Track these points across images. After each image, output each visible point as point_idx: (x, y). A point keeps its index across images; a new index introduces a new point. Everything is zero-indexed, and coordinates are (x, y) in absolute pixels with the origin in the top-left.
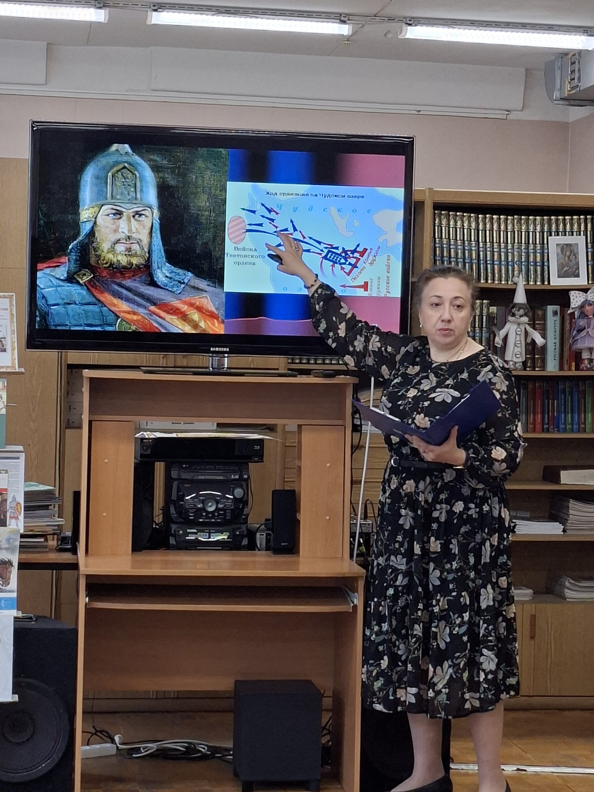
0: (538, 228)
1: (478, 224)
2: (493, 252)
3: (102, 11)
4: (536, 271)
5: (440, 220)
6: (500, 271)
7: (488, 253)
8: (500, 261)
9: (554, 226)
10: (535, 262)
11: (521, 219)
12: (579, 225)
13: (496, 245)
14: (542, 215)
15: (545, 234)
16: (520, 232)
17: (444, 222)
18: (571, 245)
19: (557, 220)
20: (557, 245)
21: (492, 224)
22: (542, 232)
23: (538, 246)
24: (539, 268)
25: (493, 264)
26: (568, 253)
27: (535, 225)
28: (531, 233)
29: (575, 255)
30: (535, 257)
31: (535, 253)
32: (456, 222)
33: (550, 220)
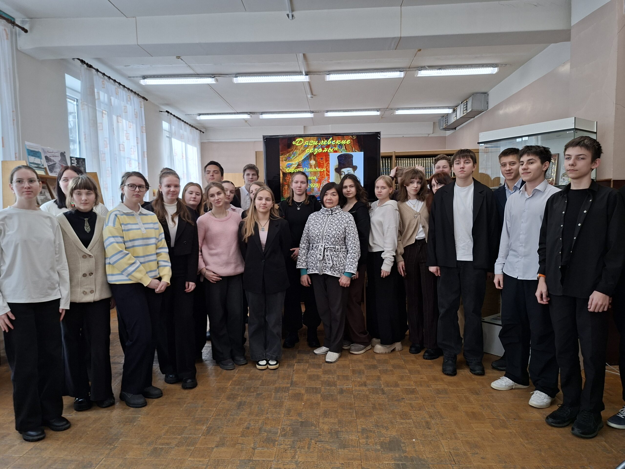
0: (429, 161)
1: (410, 161)
3: (312, 114)
4: (428, 174)
5: (399, 161)
10: (428, 172)
14: (430, 157)
16: (423, 163)
17: (400, 161)
21: (415, 161)
22: (430, 163)
23: (429, 167)
24: (429, 174)
27: (428, 161)
28: (427, 163)
30: (428, 170)
31: (428, 169)
32: (403, 161)
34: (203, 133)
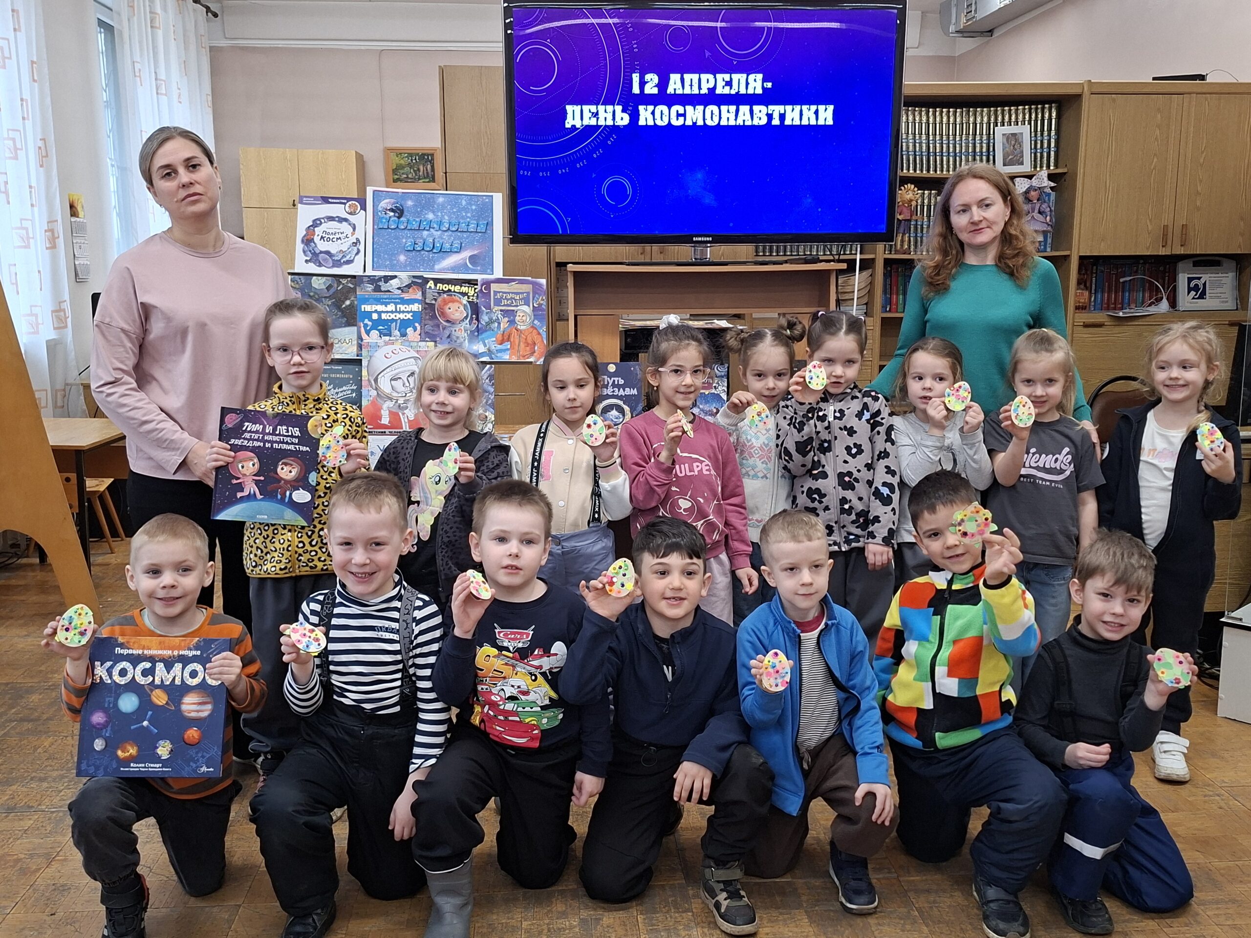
0: (985, 119)
1: (928, 117)
2: (942, 143)
6: (948, 161)
7: (938, 145)
8: (949, 153)
9: (1000, 118)
10: (981, 152)
11: (969, 111)
12: (1024, 115)
13: (944, 138)
14: (989, 107)
15: (992, 125)
16: (968, 123)
18: (1014, 135)
19: (1003, 111)
20: (1004, 135)
21: (942, 118)
22: (989, 123)
25: (942, 156)
26: (1013, 142)
27: (982, 117)
28: (978, 125)
29: (1019, 143)
30: (981, 147)
31: (981, 143)
33: (996, 111)
34: (215, 15)
